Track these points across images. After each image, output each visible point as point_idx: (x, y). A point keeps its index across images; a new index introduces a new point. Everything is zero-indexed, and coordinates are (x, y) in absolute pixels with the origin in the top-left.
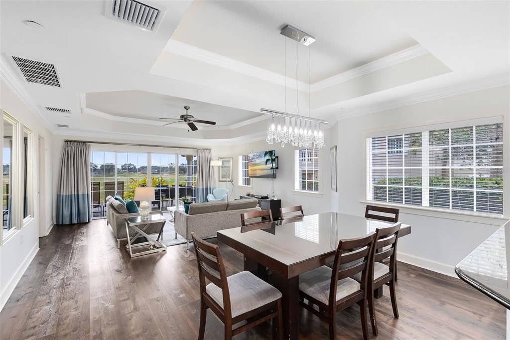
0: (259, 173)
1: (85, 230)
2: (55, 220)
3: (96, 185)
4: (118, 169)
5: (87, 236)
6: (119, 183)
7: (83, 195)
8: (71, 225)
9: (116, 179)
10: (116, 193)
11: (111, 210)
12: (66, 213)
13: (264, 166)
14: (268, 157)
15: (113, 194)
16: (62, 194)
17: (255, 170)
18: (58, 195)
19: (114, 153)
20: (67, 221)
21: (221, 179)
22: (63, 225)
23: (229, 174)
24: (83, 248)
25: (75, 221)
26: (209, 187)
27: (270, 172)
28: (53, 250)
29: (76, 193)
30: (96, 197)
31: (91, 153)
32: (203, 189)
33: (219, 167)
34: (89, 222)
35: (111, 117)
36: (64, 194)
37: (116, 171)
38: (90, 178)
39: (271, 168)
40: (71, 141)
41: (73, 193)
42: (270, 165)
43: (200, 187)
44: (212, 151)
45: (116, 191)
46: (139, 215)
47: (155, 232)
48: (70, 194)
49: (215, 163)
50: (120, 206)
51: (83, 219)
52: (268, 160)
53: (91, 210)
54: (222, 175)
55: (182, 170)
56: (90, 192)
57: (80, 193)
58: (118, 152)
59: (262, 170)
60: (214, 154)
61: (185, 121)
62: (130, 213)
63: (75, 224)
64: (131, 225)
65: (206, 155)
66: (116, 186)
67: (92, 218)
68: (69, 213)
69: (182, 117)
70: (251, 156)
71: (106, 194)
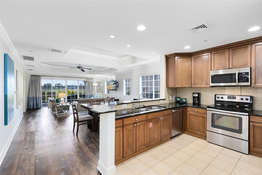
0: (111, 88)
1: (39, 110)
2: (27, 107)
3: (44, 93)
4: (53, 86)
5: (41, 112)
6: (53, 93)
7: (38, 97)
8: (34, 109)
9: (52, 91)
10: (52, 96)
11: (50, 102)
12: (32, 104)
13: (113, 86)
14: (114, 82)
15: (51, 97)
16: (30, 96)
17: (110, 87)
18: (28, 97)
19: (51, 80)
20: (32, 107)
21: (98, 91)
22: (30, 109)
23: (101, 89)
24: (39, 115)
25: (35, 108)
26: (92, 95)
27: (115, 88)
28: (29, 116)
29: (35, 96)
30: (44, 98)
31: (41, 80)
32: (89, 95)
33: (97, 86)
34: (41, 108)
35: (50, 66)
36: (31, 97)
37: (52, 88)
38: (41, 90)
39: (115, 87)
40: (33, 75)
41: (34, 96)
42: (115, 86)
43: (88, 94)
44: (94, 79)
45: (52, 95)
46: (60, 103)
47: (66, 110)
48: (33, 97)
49: (95, 84)
50: (54, 100)
51: (38, 107)
52: (114, 83)
53: (42, 104)
54: (98, 89)
55: (81, 87)
56: (41, 96)
57: (37, 96)
58: (53, 79)
59: (112, 87)
60: (94, 80)
61: (79, 68)
62: (57, 102)
63: (35, 109)
64: (57, 106)
65: (91, 81)
66: (52, 94)
67: (42, 107)
68: (33, 104)
69: (78, 67)
70: (108, 81)
71: (48, 97)
